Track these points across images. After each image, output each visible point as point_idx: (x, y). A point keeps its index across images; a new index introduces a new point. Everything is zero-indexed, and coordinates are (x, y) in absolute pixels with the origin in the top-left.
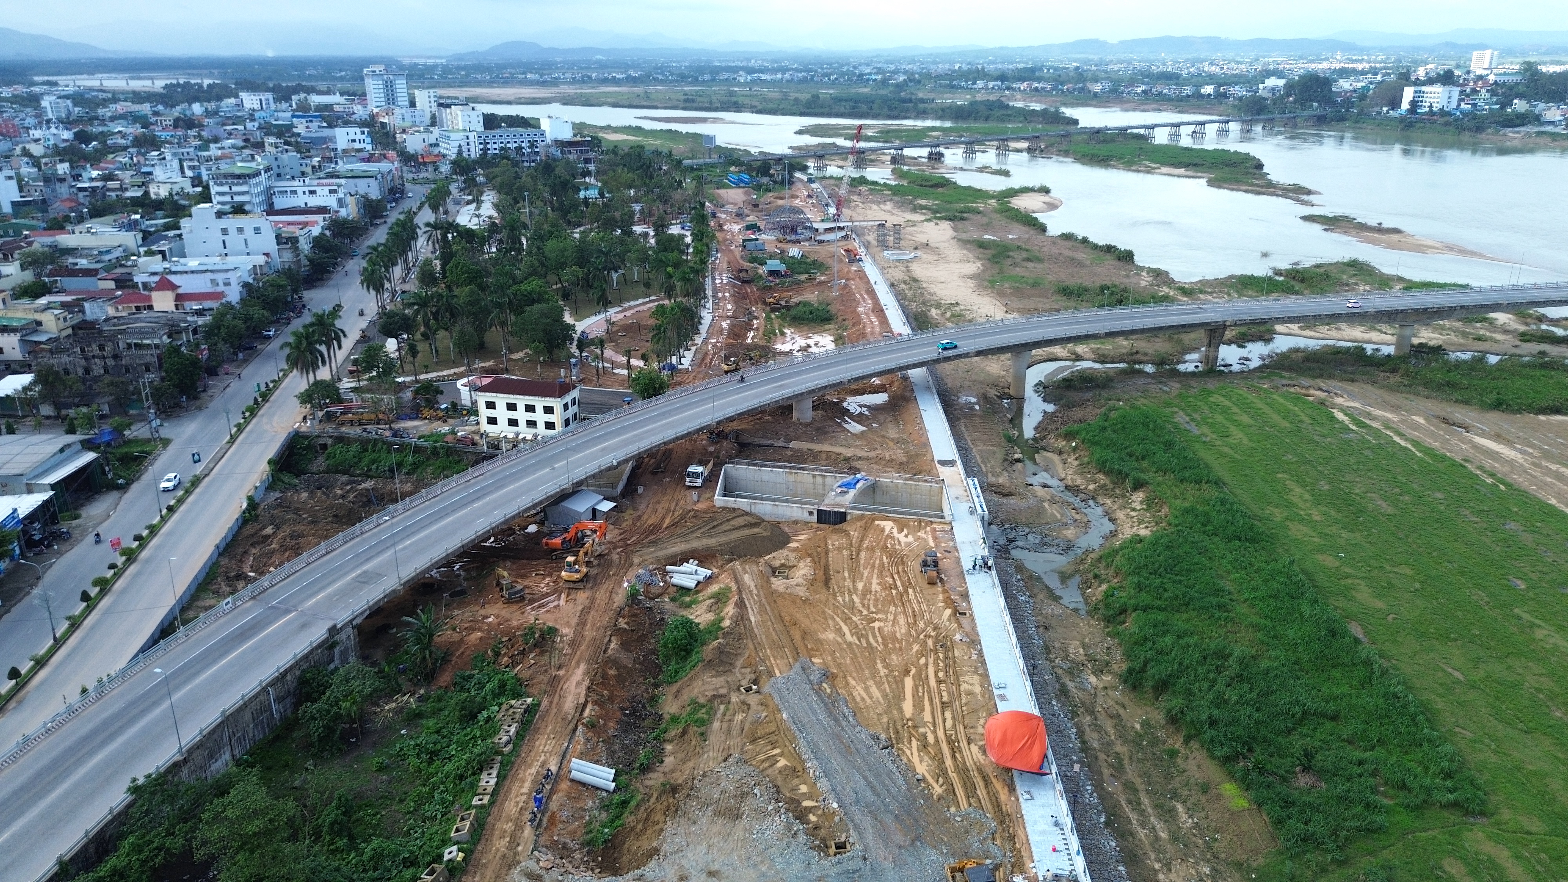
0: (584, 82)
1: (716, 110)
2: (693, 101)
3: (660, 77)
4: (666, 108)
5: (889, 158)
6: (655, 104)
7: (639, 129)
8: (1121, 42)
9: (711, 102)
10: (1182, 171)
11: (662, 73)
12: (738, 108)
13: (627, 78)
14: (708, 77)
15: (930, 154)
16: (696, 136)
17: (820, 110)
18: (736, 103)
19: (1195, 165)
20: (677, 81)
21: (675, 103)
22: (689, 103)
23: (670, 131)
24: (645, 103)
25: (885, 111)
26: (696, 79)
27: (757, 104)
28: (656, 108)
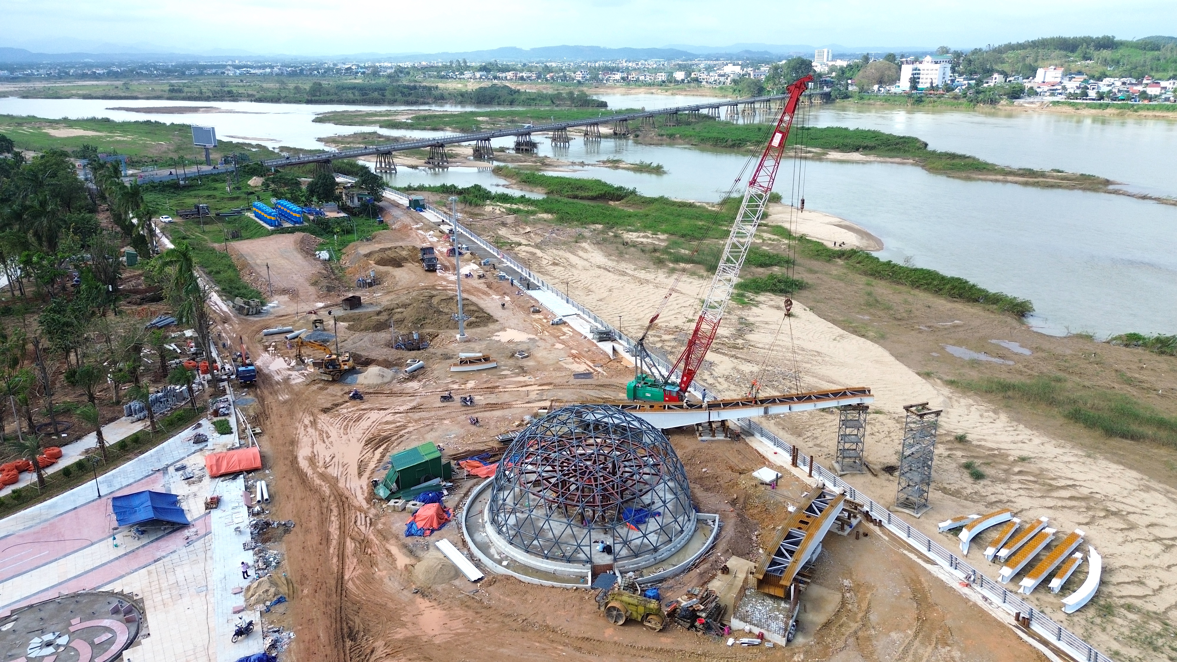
0: (60, 77)
1: (208, 99)
2: (180, 91)
3: (144, 72)
4: (148, 98)
5: (470, 151)
6: (135, 94)
7: (107, 120)
8: (533, 50)
9: (201, 93)
10: (856, 156)
11: (147, 69)
12: (234, 97)
13: (108, 73)
14: (195, 71)
15: (518, 144)
16: (184, 128)
17: (329, 98)
18: (229, 92)
19: (865, 148)
20: (163, 75)
21: (159, 94)
22: (174, 94)
23: (148, 123)
24: (123, 94)
25: (399, 96)
26: (183, 74)
27: (255, 93)
28: (136, 98)
